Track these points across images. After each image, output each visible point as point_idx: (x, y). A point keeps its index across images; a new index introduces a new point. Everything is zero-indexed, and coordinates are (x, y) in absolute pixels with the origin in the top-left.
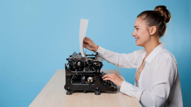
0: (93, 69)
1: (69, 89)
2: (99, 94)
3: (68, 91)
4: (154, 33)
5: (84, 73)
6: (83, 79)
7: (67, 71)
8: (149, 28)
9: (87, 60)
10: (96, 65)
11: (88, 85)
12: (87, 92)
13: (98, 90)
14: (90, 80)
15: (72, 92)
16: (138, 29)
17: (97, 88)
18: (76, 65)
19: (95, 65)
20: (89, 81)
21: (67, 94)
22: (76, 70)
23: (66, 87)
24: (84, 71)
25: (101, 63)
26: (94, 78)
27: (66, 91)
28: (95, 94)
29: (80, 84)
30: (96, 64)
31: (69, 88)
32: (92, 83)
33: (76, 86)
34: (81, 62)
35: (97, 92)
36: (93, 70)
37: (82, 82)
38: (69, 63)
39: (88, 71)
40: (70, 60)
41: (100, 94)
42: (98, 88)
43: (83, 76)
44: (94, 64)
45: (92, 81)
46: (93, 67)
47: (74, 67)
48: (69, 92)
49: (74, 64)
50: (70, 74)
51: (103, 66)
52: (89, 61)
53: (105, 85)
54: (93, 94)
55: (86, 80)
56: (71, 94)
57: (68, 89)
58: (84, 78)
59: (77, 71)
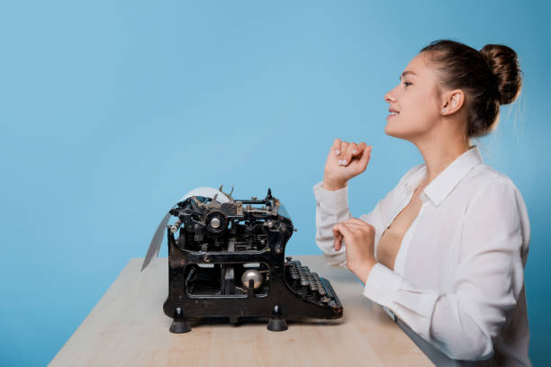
0: (263, 241)
1: (181, 312)
2: (283, 328)
3: (175, 321)
4: (452, 111)
5: (232, 257)
6: (227, 277)
7: (172, 249)
8: (443, 89)
9: (240, 214)
10: (273, 228)
11: (245, 296)
12: (240, 322)
13: (279, 315)
14: (252, 282)
15: (188, 323)
16: (411, 84)
17: (276, 308)
18: (205, 230)
19: (267, 227)
20: (247, 284)
21: (173, 330)
22: (205, 246)
23: (169, 308)
24: (231, 249)
25: (288, 222)
26: (264, 275)
27: (169, 320)
28: (270, 328)
29: (218, 296)
30: (270, 224)
31: (179, 310)
32: (259, 291)
33: (205, 302)
34: (222, 217)
35: (276, 322)
36: (260, 247)
37: (222, 288)
38: (180, 224)
39: (244, 249)
40: (185, 214)
41: (286, 329)
42: (279, 309)
43: (227, 267)
44: (265, 224)
45: (256, 285)
46: (262, 238)
47: (198, 238)
48: (179, 324)
49: (196, 226)
50: (182, 263)
51: (294, 233)
52: (248, 216)
53: (300, 297)
54: (264, 328)
55: (238, 280)
56: (186, 330)
57: (176, 311)
58: (230, 275)
59: (209, 250)
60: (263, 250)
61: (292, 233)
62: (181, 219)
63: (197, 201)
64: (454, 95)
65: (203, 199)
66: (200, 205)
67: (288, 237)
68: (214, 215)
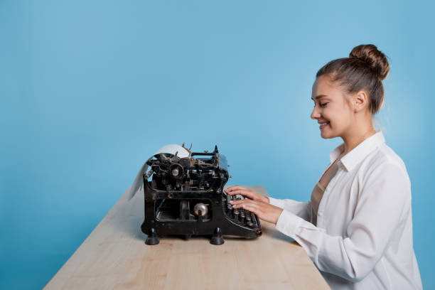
7: (146, 189)
18: (169, 176)
19: (211, 175)
25: (225, 172)
34: (180, 169)
36: (207, 188)
39: (195, 189)
40: (155, 165)
46: (208, 182)
49: (163, 174)
52: (197, 167)
54: (207, 243)
59: (172, 189)
60: (209, 191)
61: (227, 179)
62: (153, 168)
63: (164, 156)
65: (168, 155)
66: (166, 158)
67: (225, 182)
68: (175, 167)
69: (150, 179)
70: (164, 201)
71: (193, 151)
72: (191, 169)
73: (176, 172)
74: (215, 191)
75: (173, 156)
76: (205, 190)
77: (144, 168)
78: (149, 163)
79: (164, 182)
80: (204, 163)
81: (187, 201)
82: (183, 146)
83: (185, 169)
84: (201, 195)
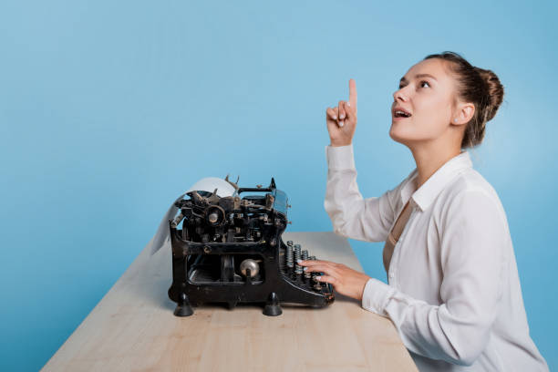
60: (259, 242)
61: (285, 226)
62: (183, 211)
63: (198, 195)
64: (466, 107)
66: (201, 198)
67: (282, 230)
68: (213, 210)
69: (180, 227)
70: (199, 256)
71: (241, 185)
72: (236, 212)
73: (214, 218)
74: (268, 243)
75: (211, 194)
76: (255, 241)
77: (172, 212)
78: (178, 204)
79: (199, 230)
80: (253, 205)
81: (231, 256)
82: (227, 180)
83: (227, 212)
84: (249, 248)
